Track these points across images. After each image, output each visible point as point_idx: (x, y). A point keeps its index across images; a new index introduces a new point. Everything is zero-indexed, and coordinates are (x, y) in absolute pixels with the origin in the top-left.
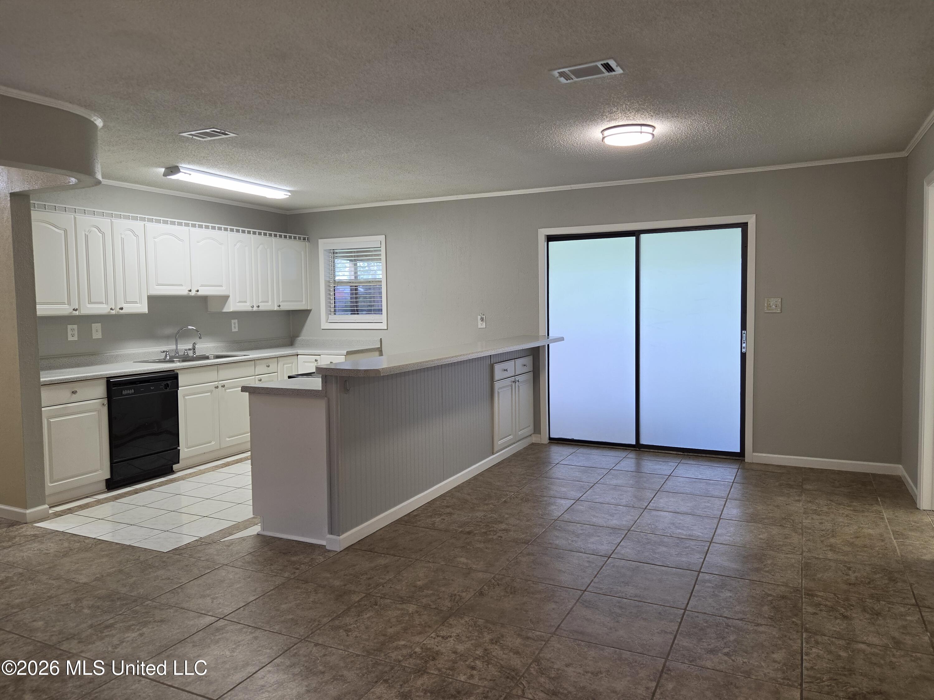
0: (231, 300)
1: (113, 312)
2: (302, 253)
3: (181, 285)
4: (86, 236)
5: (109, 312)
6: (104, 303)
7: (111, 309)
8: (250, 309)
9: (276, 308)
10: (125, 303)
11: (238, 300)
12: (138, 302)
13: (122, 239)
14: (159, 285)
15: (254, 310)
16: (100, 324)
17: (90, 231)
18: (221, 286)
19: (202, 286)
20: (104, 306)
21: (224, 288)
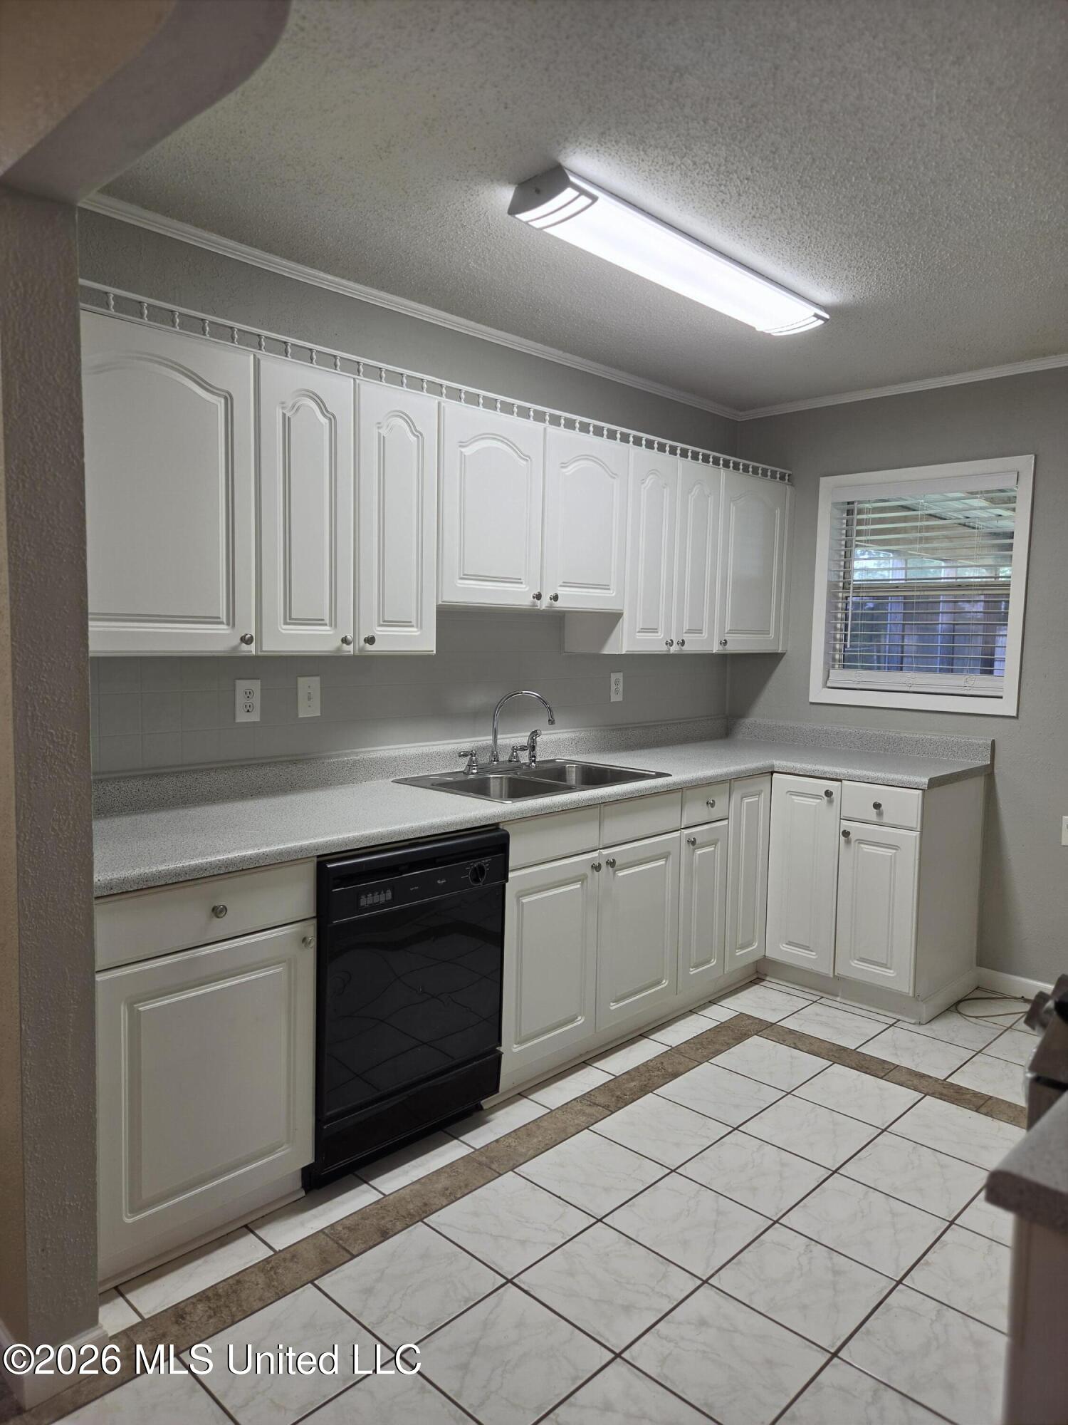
0: (625, 623)
1: (349, 649)
2: (778, 512)
3: (518, 581)
4: (287, 422)
5: (339, 650)
6: (327, 622)
7: (345, 641)
8: (662, 648)
9: (716, 648)
10: (380, 625)
11: (640, 625)
12: (414, 623)
13: (382, 441)
14: (465, 577)
15: (671, 652)
16: (318, 679)
17: (296, 408)
18: (606, 587)
19: (565, 584)
20: (325, 630)
21: (612, 593)
